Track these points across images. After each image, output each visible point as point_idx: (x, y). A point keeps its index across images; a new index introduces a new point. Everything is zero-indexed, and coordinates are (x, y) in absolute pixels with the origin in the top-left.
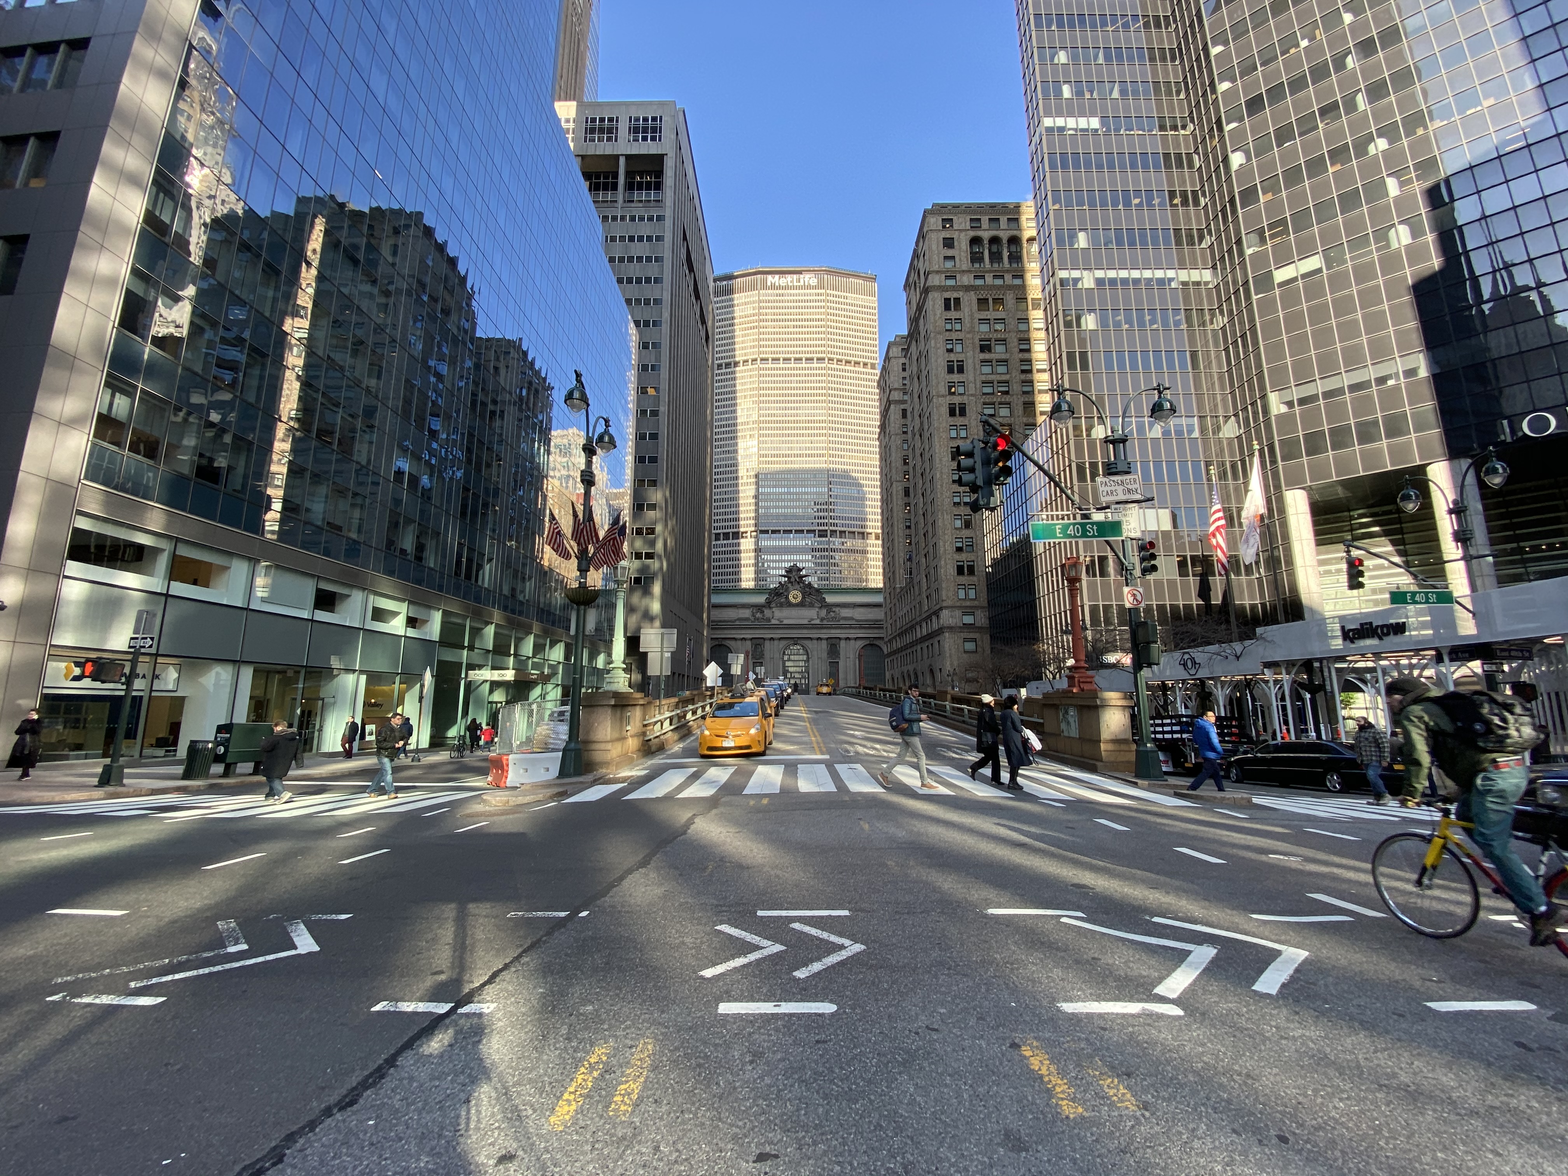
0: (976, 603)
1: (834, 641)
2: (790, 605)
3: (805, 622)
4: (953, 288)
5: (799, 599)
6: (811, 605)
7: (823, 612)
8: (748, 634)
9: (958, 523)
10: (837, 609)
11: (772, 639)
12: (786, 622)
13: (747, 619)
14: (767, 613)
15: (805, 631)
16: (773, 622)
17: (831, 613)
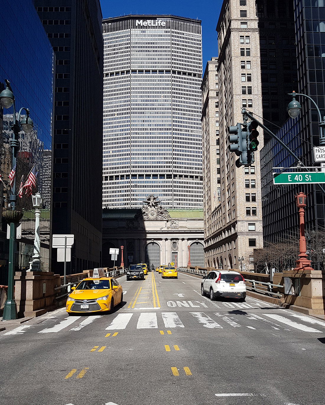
0: (256, 218)
1: (175, 241)
2: (149, 219)
3: (158, 229)
4: (246, 30)
5: (155, 216)
6: (162, 220)
7: (169, 224)
8: (125, 236)
11: (139, 239)
12: (147, 229)
13: (124, 227)
14: (135, 224)
15: (158, 235)
17: (173, 224)
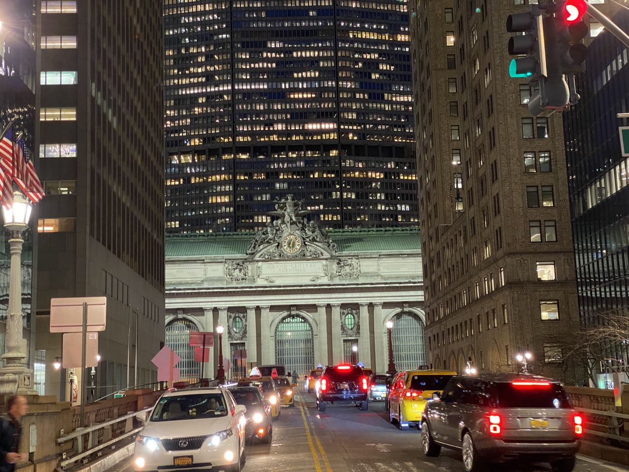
0: (557, 247)
1: (350, 309)
2: (284, 257)
3: (306, 281)
5: (297, 248)
6: (316, 257)
7: (333, 267)
8: (223, 303)
9: (527, 131)
10: (354, 262)
11: (258, 308)
12: (278, 282)
13: (219, 280)
14: (250, 269)
15: (307, 296)
16: (260, 282)
17: (346, 267)
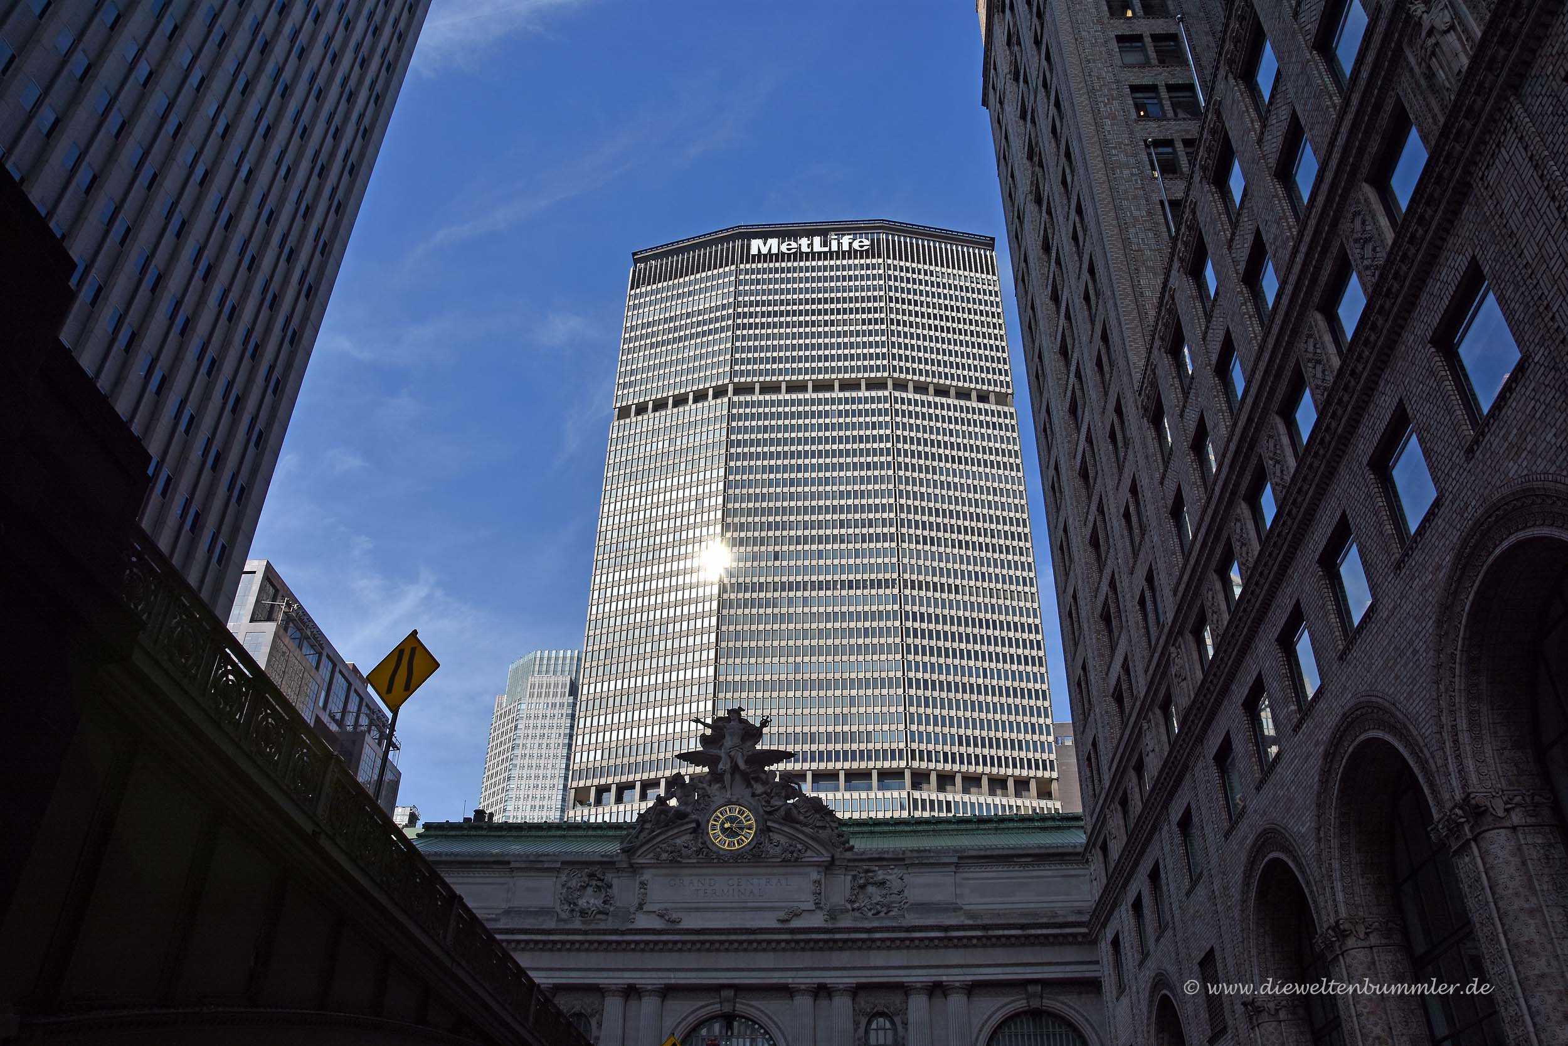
1: (881, 1001)
2: (709, 857)
3: (769, 921)
5: (748, 837)
6: (792, 861)
7: (840, 887)
8: (543, 972)
10: (892, 876)
11: (631, 992)
12: (691, 922)
13: (541, 913)
14: (624, 890)
15: (765, 959)
16: (643, 921)
17: (871, 889)
